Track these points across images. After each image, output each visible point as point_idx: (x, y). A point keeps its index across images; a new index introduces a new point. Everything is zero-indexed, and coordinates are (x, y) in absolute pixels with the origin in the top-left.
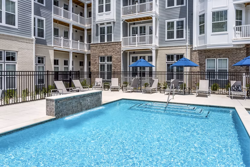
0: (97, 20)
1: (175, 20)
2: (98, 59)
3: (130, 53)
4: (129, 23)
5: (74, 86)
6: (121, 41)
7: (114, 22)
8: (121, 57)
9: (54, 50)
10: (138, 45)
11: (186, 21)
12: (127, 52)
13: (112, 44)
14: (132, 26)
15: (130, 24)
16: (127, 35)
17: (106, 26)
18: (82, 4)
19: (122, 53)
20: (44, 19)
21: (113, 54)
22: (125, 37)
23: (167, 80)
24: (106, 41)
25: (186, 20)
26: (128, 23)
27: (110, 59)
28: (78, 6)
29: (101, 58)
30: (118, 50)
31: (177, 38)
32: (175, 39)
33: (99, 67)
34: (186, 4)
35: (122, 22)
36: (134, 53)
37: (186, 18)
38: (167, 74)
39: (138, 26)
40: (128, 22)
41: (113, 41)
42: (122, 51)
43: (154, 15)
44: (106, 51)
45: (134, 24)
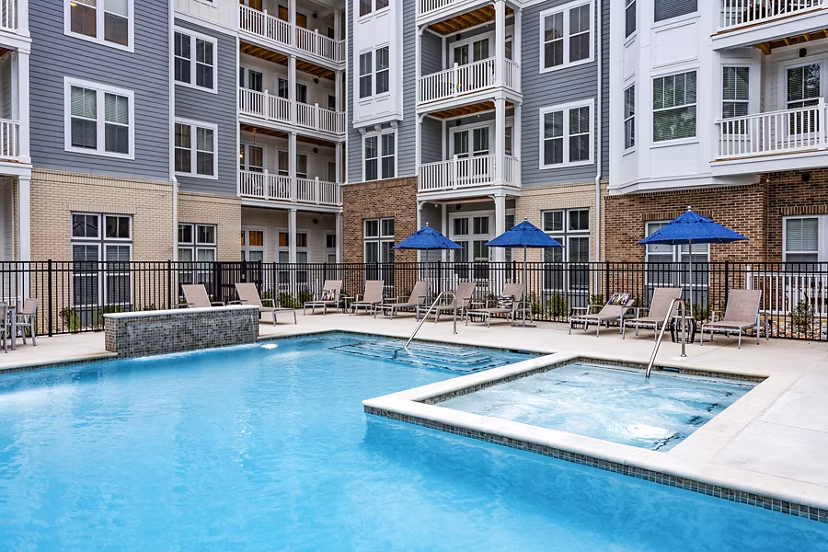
0: (356, 118)
1: (565, 108)
2: (359, 227)
3: (450, 209)
4: (447, 122)
5: (238, 298)
6: (416, 174)
7: (399, 122)
8: (416, 221)
9: (242, 206)
10: (460, 186)
11: (596, 109)
12: (440, 206)
13: (394, 184)
14: (454, 130)
15: (449, 125)
16: (441, 157)
17: (379, 134)
18: (328, 74)
19: (419, 207)
20: (214, 127)
21: (395, 212)
22: (426, 165)
23: (546, 288)
24: (380, 178)
25: (596, 105)
26: (444, 121)
27: (390, 227)
28: (321, 79)
29: (369, 223)
30: (409, 201)
31: (570, 161)
32: (566, 162)
33: (362, 251)
34: (596, 56)
35: (418, 121)
36: (459, 207)
37: (596, 100)
38: (546, 270)
39: (470, 128)
40: (443, 117)
41: (396, 176)
42: (420, 202)
43: (498, 95)
44: (379, 205)
45: (459, 123)
